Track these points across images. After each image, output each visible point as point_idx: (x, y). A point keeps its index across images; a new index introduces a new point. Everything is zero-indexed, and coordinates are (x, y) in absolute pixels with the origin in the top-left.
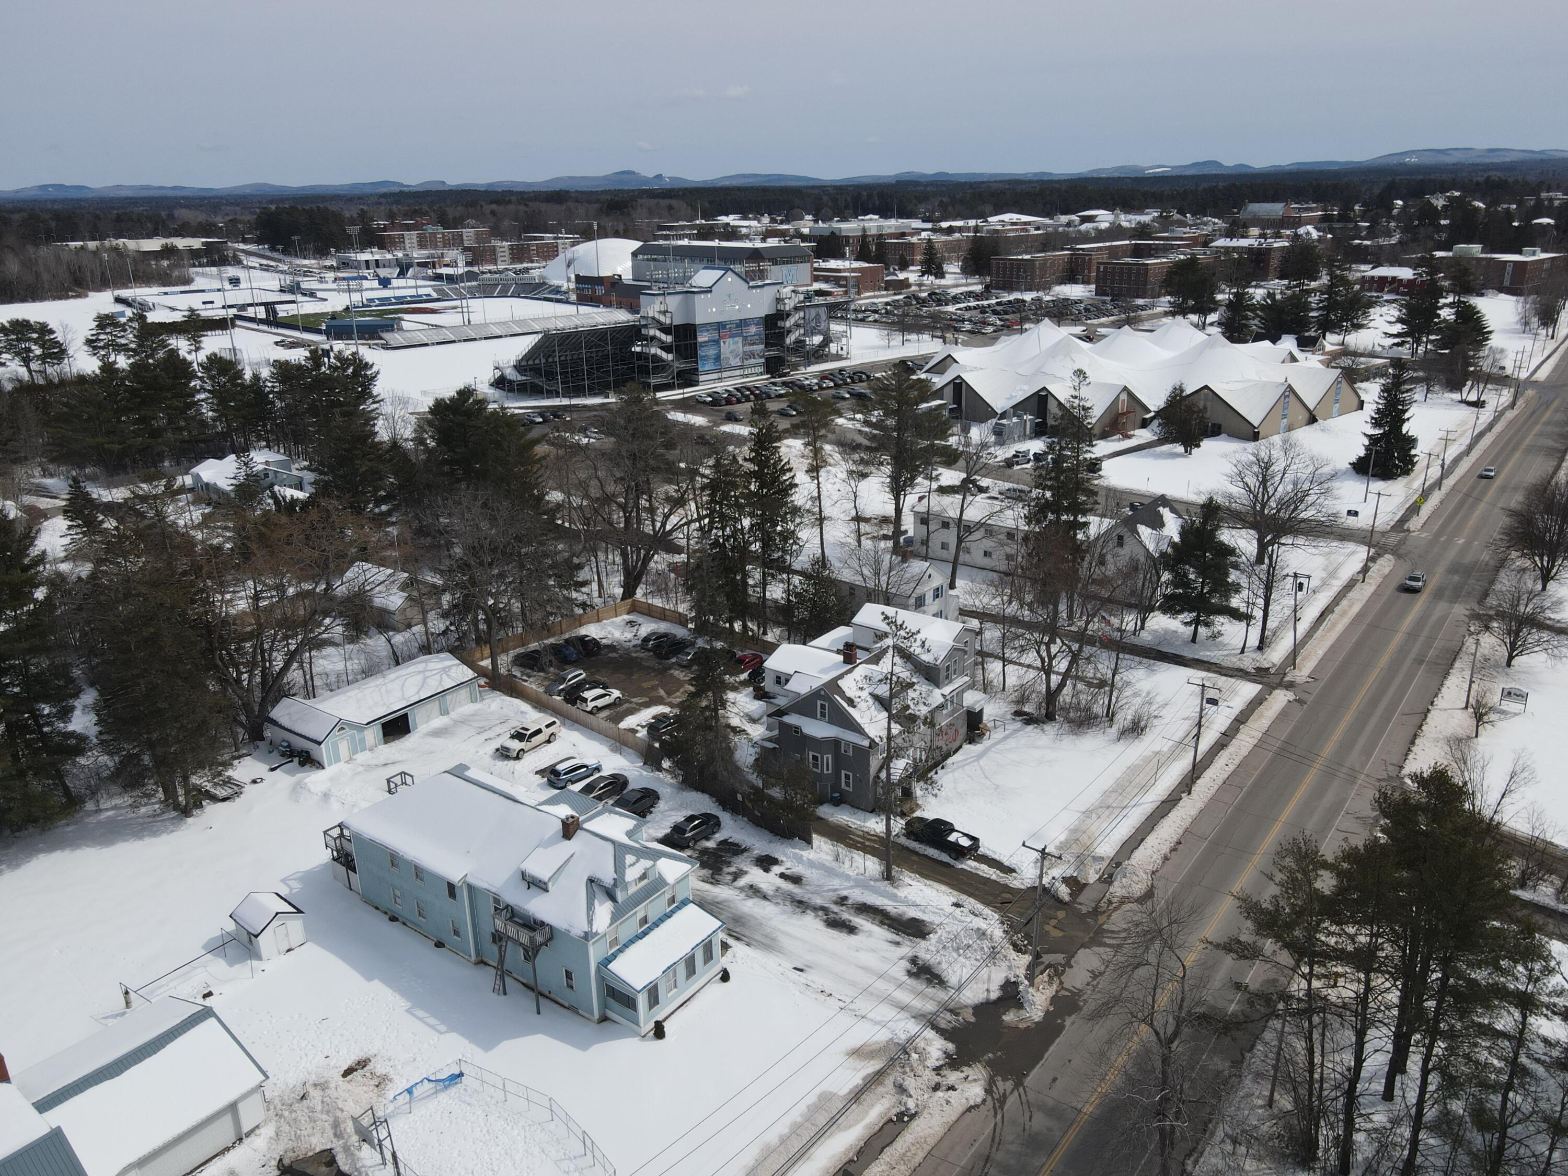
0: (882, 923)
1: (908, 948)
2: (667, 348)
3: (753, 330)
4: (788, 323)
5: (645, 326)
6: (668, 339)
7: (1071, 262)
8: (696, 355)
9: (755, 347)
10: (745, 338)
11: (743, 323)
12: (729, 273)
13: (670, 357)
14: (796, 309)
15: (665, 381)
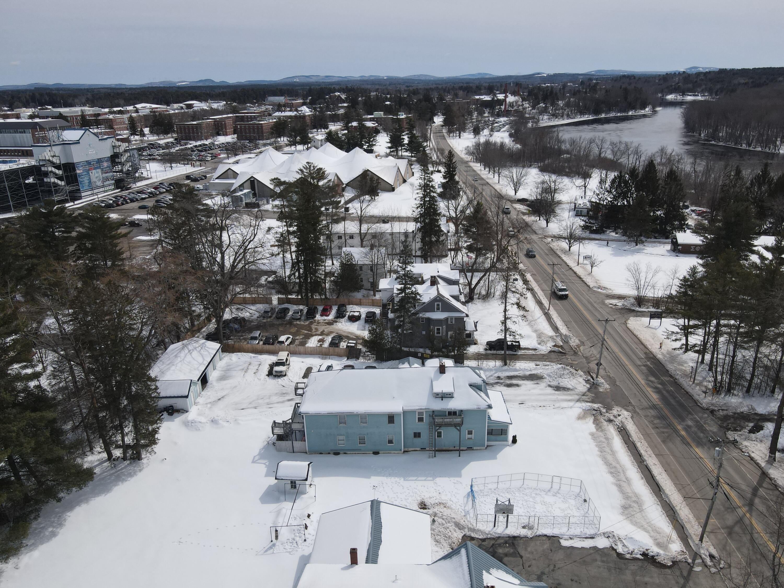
0: (524, 380)
1: (543, 385)
2: (60, 178)
3: (105, 164)
4: (123, 159)
5: (43, 165)
6: (60, 172)
7: (215, 125)
8: (77, 181)
9: (108, 174)
10: (102, 170)
11: (99, 161)
12: (87, 131)
13: (63, 183)
14: (126, 151)
15: (62, 198)
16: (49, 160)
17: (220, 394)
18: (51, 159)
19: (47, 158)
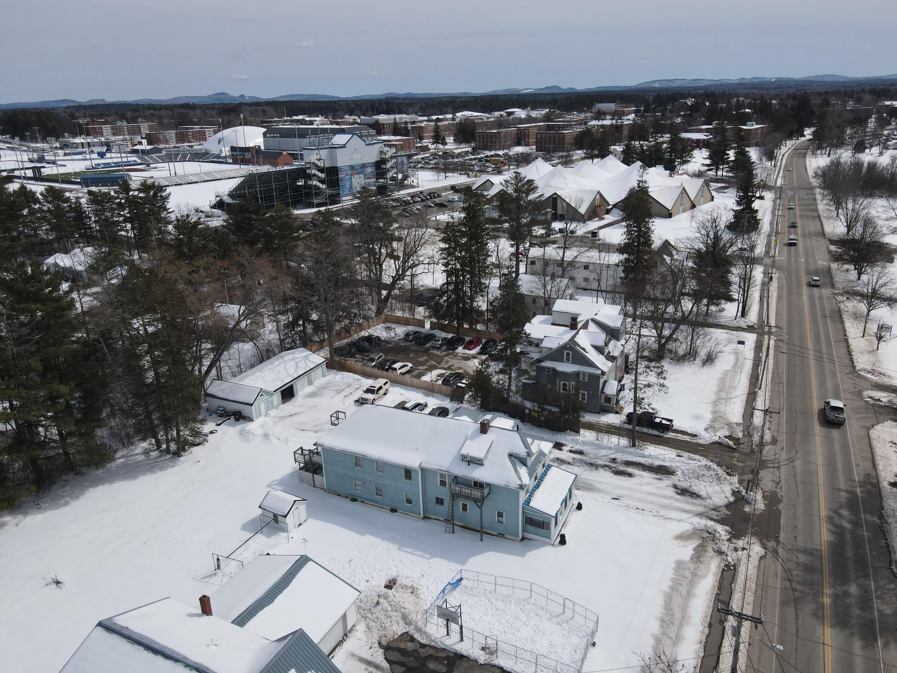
0: (644, 470)
1: (667, 481)
2: (322, 182)
3: (369, 170)
4: (389, 165)
5: (309, 168)
6: (323, 176)
7: (518, 134)
8: (338, 185)
9: (370, 180)
10: (365, 175)
11: (364, 166)
12: (355, 136)
13: (324, 186)
14: (392, 157)
15: (322, 201)
16: (314, 163)
17: (296, 410)
18: (316, 162)
19: (312, 161)
